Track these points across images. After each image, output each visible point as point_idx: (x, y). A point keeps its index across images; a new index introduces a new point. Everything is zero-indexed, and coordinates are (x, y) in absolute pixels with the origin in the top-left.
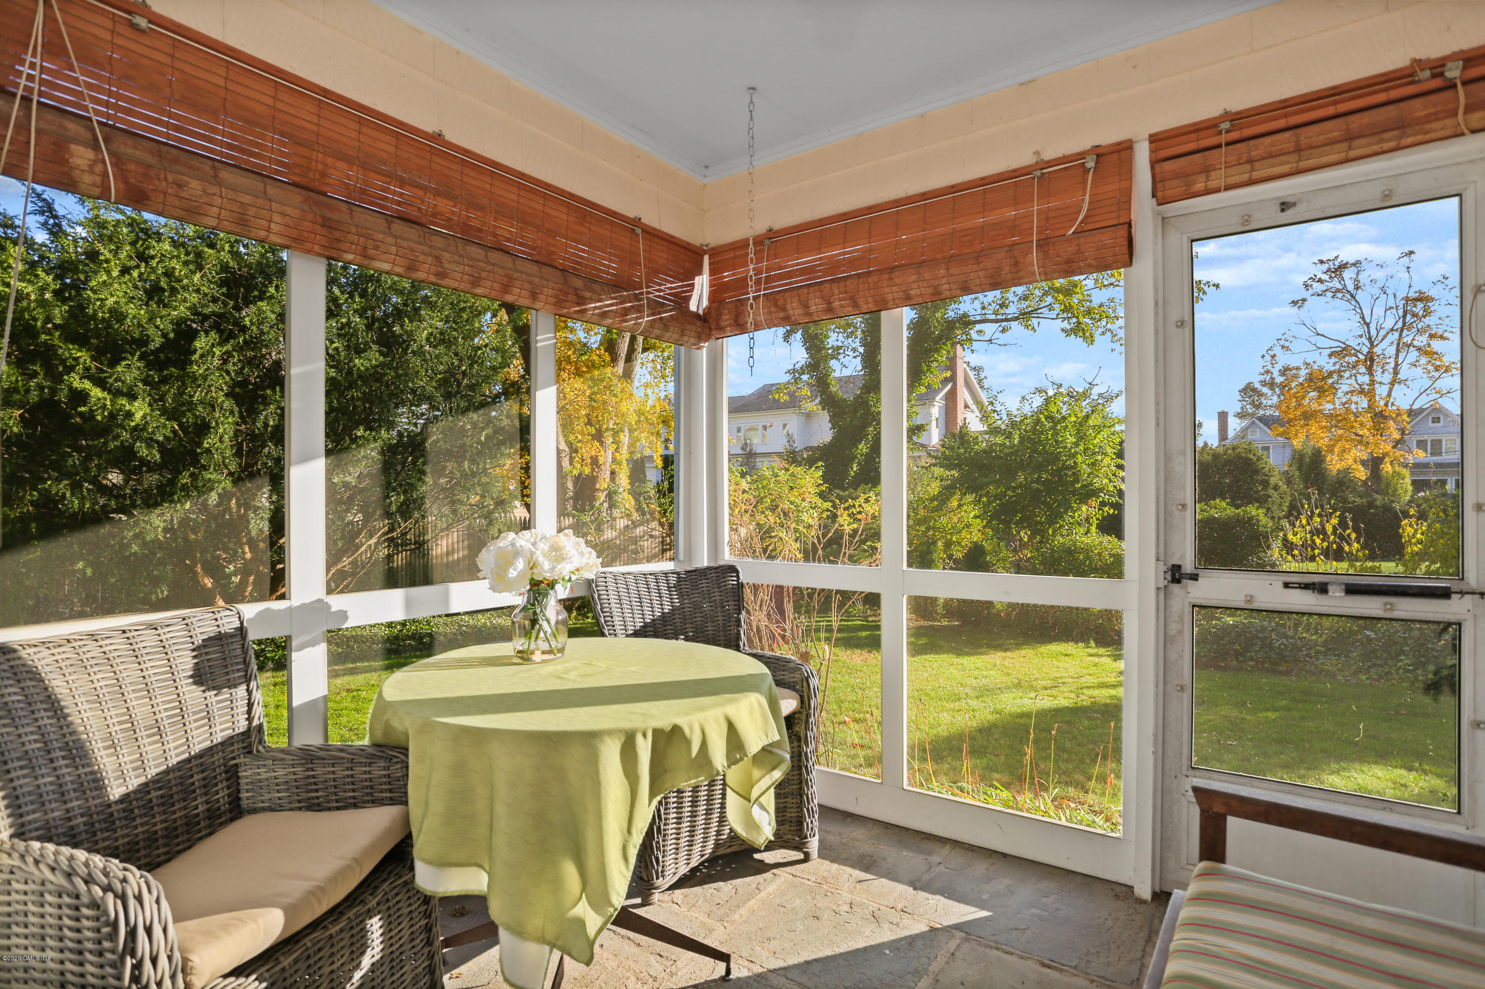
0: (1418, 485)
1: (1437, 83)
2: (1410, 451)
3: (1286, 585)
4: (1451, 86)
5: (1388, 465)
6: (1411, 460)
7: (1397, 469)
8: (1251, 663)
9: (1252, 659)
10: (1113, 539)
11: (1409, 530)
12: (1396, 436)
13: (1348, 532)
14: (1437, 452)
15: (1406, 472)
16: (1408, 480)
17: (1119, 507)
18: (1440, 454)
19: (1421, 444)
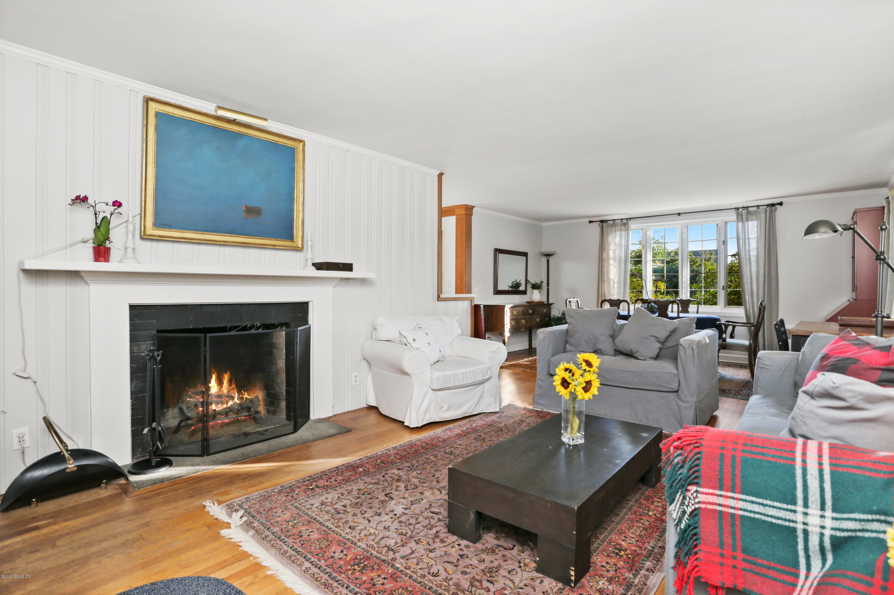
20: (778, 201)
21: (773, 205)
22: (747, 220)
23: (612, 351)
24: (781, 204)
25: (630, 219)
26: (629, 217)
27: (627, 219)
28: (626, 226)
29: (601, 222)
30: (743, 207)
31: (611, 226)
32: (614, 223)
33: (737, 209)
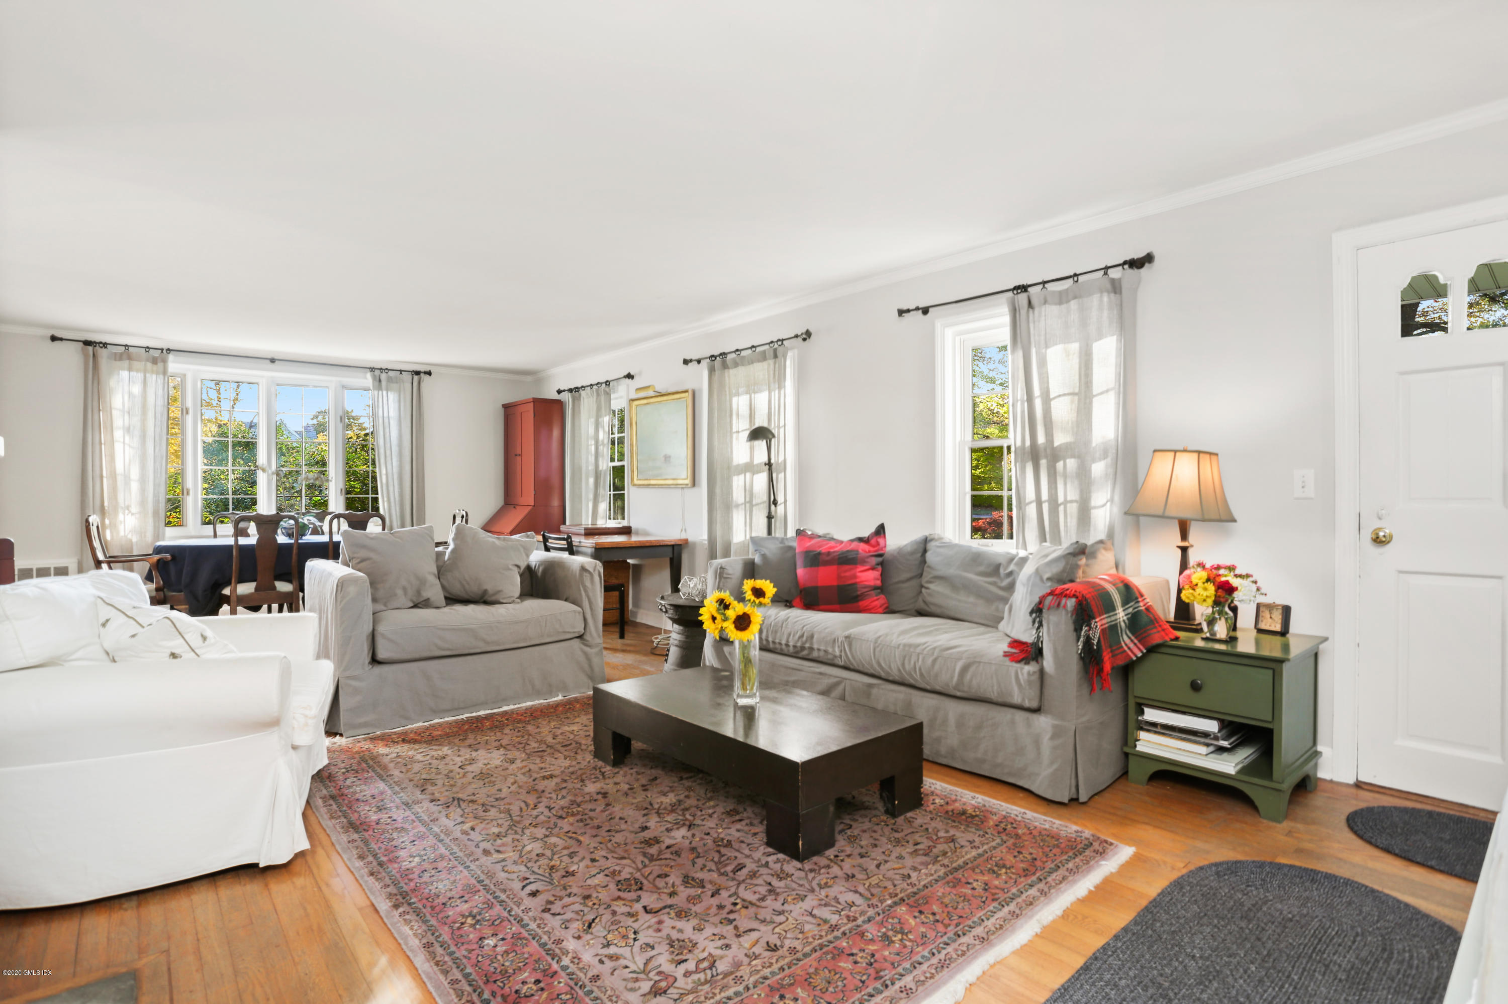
20: (427, 369)
21: (418, 373)
22: (387, 390)
23: (443, 602)
24: (429, 373)
25: (169, 350)
26: (165, 347)
27: (162, 350)
28: (160, 365)
29: (87, 343)
30: (381, 369)
31: (119, 357)
32: (126, 353)
33: (372, 369)
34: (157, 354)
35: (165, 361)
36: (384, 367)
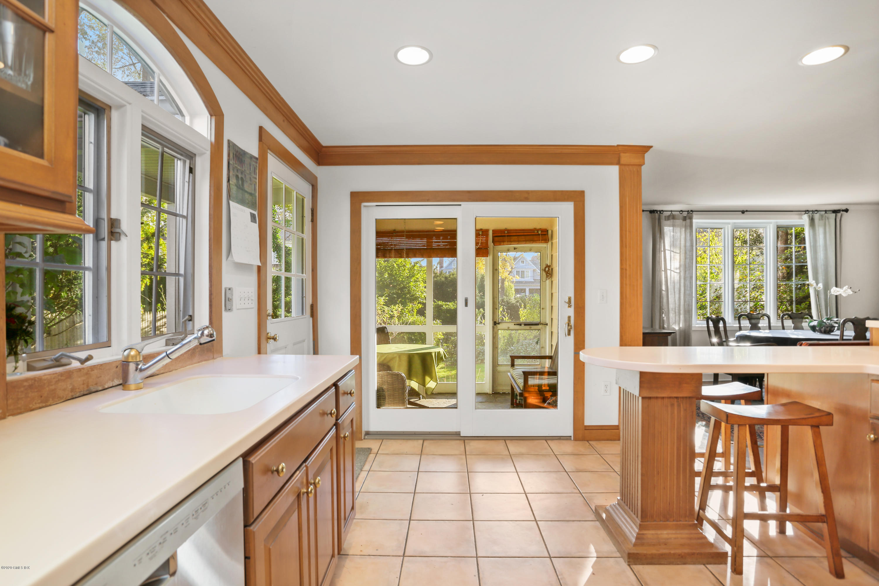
0: (517, 291)
1: (537, 234)
2: (514, 277)
3: (515, 324)
4: (539, 235)
5: (507, 282)
6: (515, 280)
7: (510, 284)
8: (480, 361)
9: (480, 359)
10: (423, 318)
11: (522, 312)
12: (510, 269)
13: (505, 313)
14: (522, 277)
15: (512, 285)
16: (513, 289)
17: (424, 304)
18: (524, 277)
19: (518, 273)
21: (838, 211)
22: (818, 226)
24: (847, 211)
25: (692, 211)
26: (690, 210)
27: (688, 211)
28: (688, 221)
29: (652, 212)
30: (812, 211)
31: (668, 218)
32: (672, 217)
33: (807, 211)
34: (685, 214)
35: (691, 218)
36: (814, 210)
